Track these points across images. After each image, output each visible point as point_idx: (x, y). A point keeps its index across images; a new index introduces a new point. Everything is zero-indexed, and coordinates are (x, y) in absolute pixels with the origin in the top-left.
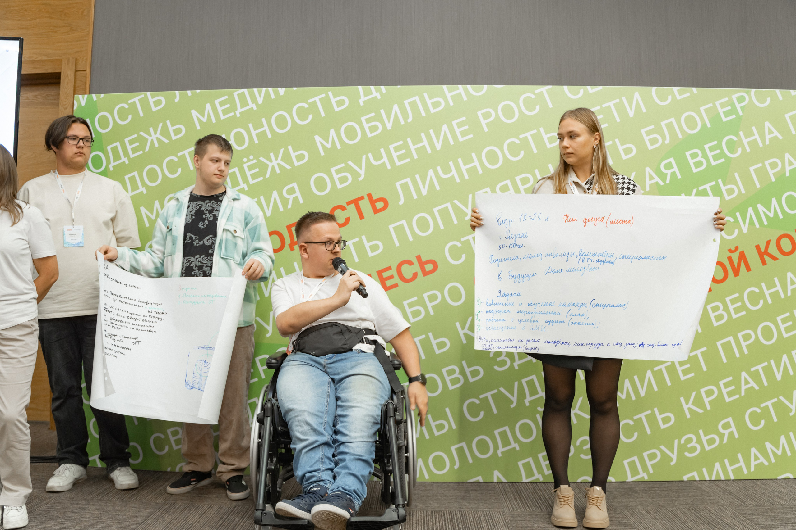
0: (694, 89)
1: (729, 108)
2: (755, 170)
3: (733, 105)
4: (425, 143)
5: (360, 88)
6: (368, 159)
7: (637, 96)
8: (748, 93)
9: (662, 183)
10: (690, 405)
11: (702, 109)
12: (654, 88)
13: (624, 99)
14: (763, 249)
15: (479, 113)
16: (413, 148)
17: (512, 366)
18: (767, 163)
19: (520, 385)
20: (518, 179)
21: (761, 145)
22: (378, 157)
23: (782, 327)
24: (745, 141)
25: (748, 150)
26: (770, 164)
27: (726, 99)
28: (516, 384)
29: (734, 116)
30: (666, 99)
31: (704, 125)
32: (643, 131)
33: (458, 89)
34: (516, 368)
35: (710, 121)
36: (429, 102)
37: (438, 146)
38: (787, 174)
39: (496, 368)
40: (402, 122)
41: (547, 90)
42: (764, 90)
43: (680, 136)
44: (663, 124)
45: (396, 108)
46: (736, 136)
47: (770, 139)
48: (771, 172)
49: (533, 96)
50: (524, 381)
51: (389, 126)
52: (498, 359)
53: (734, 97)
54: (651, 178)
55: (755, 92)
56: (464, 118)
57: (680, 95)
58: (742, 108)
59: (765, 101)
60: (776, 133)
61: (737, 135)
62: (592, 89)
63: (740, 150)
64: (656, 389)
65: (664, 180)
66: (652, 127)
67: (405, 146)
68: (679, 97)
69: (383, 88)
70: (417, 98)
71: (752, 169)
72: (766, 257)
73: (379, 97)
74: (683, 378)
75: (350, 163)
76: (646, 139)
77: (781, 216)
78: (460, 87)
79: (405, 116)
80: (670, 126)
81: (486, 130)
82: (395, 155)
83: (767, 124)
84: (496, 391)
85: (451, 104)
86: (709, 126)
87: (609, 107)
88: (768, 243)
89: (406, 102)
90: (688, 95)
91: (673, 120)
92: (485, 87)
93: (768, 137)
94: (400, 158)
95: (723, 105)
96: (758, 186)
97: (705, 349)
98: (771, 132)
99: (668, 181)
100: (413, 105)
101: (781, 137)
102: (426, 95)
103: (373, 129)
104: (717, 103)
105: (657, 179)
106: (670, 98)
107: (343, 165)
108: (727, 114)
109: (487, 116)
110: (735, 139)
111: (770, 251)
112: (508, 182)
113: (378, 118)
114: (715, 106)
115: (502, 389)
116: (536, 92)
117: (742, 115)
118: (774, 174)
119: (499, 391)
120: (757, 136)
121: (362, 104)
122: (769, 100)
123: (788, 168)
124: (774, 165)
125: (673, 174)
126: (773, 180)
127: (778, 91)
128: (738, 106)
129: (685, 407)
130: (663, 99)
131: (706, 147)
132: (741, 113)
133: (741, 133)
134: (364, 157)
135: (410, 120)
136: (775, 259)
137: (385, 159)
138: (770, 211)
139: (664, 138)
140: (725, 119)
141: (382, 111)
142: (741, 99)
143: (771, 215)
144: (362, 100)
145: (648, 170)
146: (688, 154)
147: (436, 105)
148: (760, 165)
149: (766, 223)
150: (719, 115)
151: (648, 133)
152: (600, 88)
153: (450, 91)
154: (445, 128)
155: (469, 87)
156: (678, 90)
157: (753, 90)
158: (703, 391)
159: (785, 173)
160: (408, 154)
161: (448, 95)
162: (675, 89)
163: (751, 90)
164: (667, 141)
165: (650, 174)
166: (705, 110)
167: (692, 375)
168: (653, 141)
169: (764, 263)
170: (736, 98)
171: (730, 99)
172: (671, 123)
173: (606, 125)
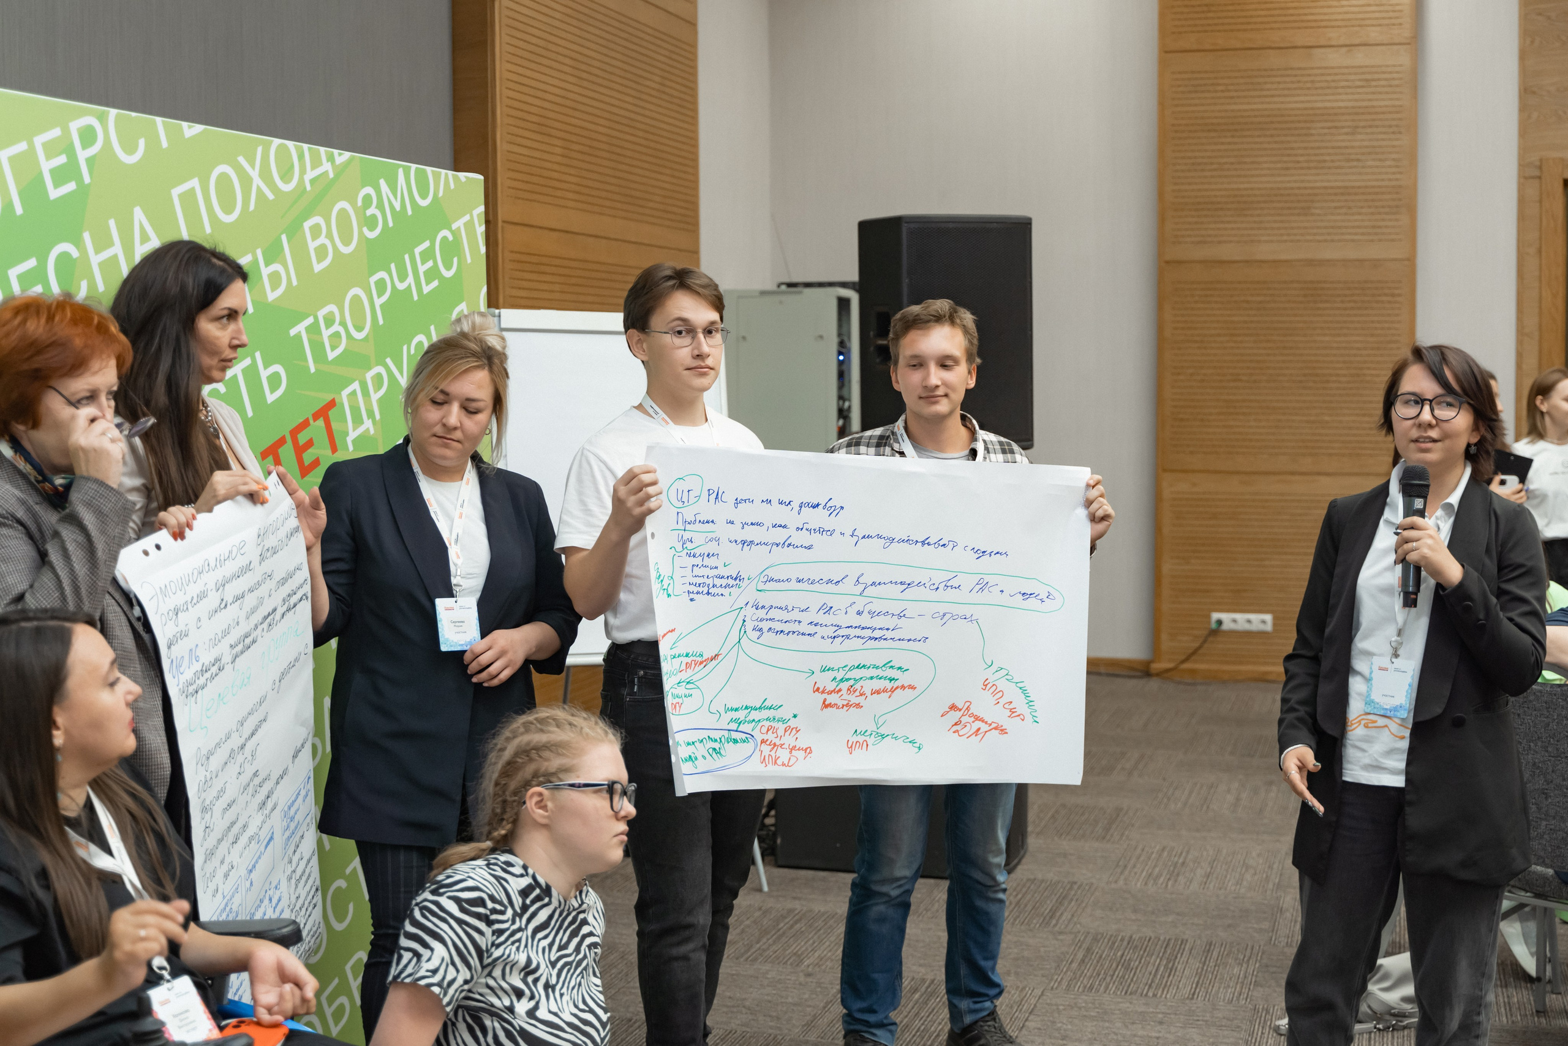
1: (63, 159)
3: (70, 152)
8: (102, 118)
24: (95, 261)
25: (100, 287)
27: (58, 132)
29: (72, 186)
35: (21, 197)
42: (135, 114)
46: (77, 246)
53: (75, 126)
55: (117, 116)
58: (90, 161)
59: (135, 147)
61: (79, 242)
63: (84, 286)
83: (139, 214)
86: (19, 210)
93: (138, 250)
95: (50, 153)
98: (144, 237)
108: (60, 176)
110: (74, 251)
114: (33, 149)
117: (89, 185)
120: (117, 248)
122: (141, 144)
127: (160, 121)
128: (82, 155)
132: (87, 179)
133: (88, 237)
140: (54, 193)
142: (88, 137)
150: (41, 178)
157: (113, 112)
166: (12, 161)
170: (78, 130)
171: (66, 131)
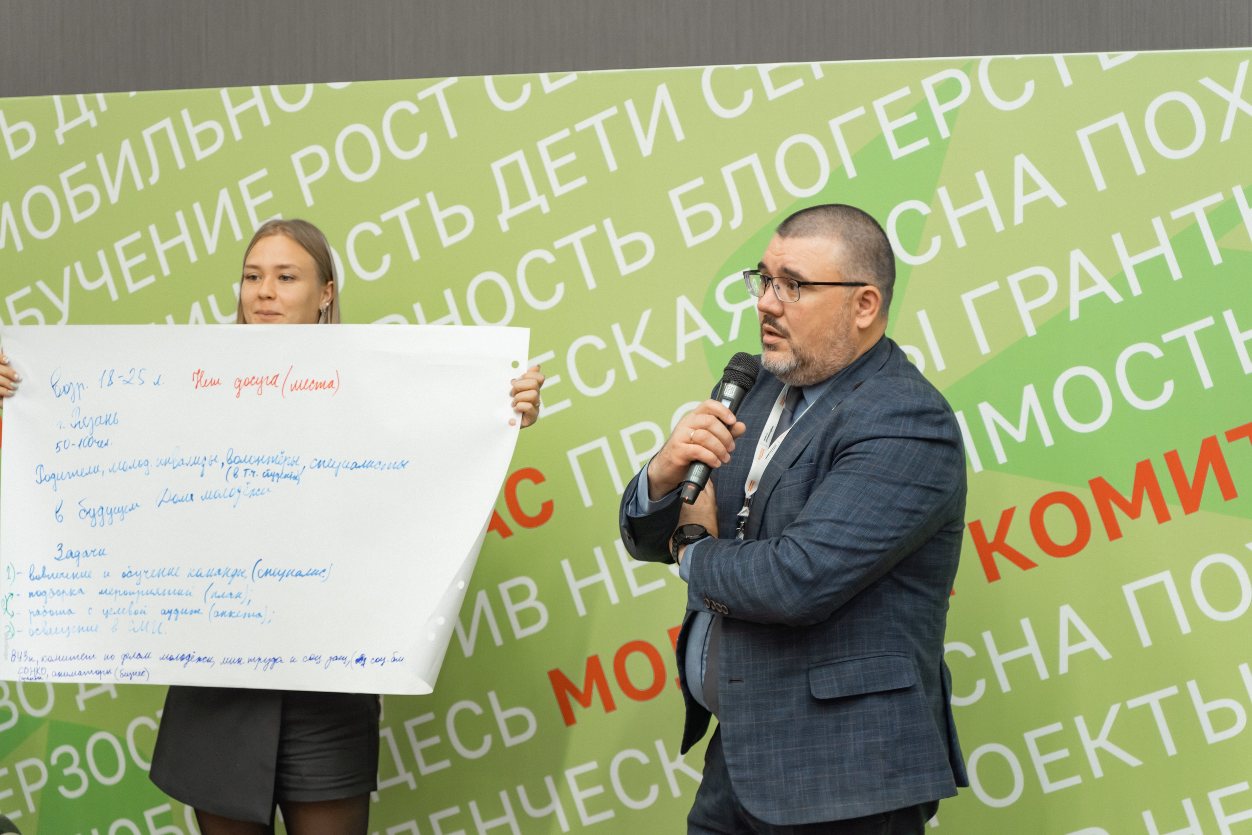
0: (816, 67)
1: (912, 117)
2: (977, 302)
3: (923, 109)
4: (185, 237)
5: (57, 98)
6: (73, 273)
7: (662, 95)
8: (970, 68)
9: (717, 341)
11: (835, 125)
12: (708, 70)
13: (629, 105)
14: (990, 537)
15: (296, 159)
16: (161, 248)
18: (1014, 280)
21: (999, 226)
22: (93, 273)
23: (1039, 761)
24: (953, 215)
25: (961, 241)
26: (1023, 284)
27: (905, 91)
29: (924, 143)
30: (738, 101)
31: (838, 171)
32: (674, 195)
33: (251, 96)
35: (855, 159)
36: (193, 131)
37: (211, 245)
38: (1074, 314)
40: (140, 186)
41: (446, 92)
42: (1017, 57)
43: (771, 206)
44: (727, 172)
45: (126, 148)
46: (929, 204)
47: (1027, 208)
48: (1024, 308)
49: (414, 109)
51: (114, 195)
53: (928, 84)
54: (691, 326)
55: (992, 69)
56: (263, 173)
57: (776, 86)
58: (950, 116)
59: (1017, 93)
60: (1046, 190)
61: (930, 198)
62: (552, 80)
63: (936, 243)
65: (723, 332)
66: (699, 182)
67: (145, 245)
68: (772, 94)
69: (100, 96)
70: (166, 123)
71: (968, 299)
72: (997, 556)
73: (94, 123)
75: (41, 284)
76: (682, 215)
77: (1048, 440)
78: (256, 89)
79: (146, 170)
80: (745, 177)
81: (309, 201)
82: (126, 265)
83: (1021, 162)
85: (238, 136)
86: (851, 172)
87: (591, 131)
88: (1007, 516)
89: (147, 134)
90: (799, 83)
91: (753, 160)
92: (310, 87)
93: (1021, 200)
94: (138, 273)
95: (893, 111)
96: (985, 348)
98: (1030, 186)
99: (734, 335)
100: (160, 138)
101: (1059, 201)
102: (185, 114)
103: (84, 201)
104: (879, 105)
105: (705, 329)
106: (748, 96)
107: (27, 291)
108: (904, 136)
109: (311, 164)
110: (923, 209)
111: (1010, 540)
113: (92, 175)
114: (871, 112)
116: (422, 95)
117: (948, 139)
118: (1033, 313)
120: (988, 201)
121: (61, 140)
122: (1030, 87)
123: (1076, 296)
124: (1034, 287)
126: (1031, 331)
127: (1059, 58)
128: (938, 111)
130: (730, 102)
132: (945, 133)
133: (943, 193)
134: (67, 271)
135: (154, 179)
136: (1025, 563)
137: (107, 277)
138: (1016, 424)
139: (728, 214)
140: (897, 153)
141: (100, 158)
142: (948, 90)
143: (1020, 435)
144: (63, 128)
145: (683, 304)
147: (206, 138)
148: (994, 286)
149: (1002, 458)
150: (881, 139)
151: (687, 200)
152: (571, 77)
153: (235, 104)
154: (224, 198)
155: (274, 89)
156: (772, 74)
157: (985, 61)
159: (1067, 311)
160: (151, 266)
161: (232, 113)
162: (764, 69)
163: (981, 59)
164: (736, 223)
165: (687, 315)
166: (844, 128)
168: (700, 223)
169: (992, 574)
170: (934, 85)
171: (918, 90)
172: (749, 169)
173: (582, 181)
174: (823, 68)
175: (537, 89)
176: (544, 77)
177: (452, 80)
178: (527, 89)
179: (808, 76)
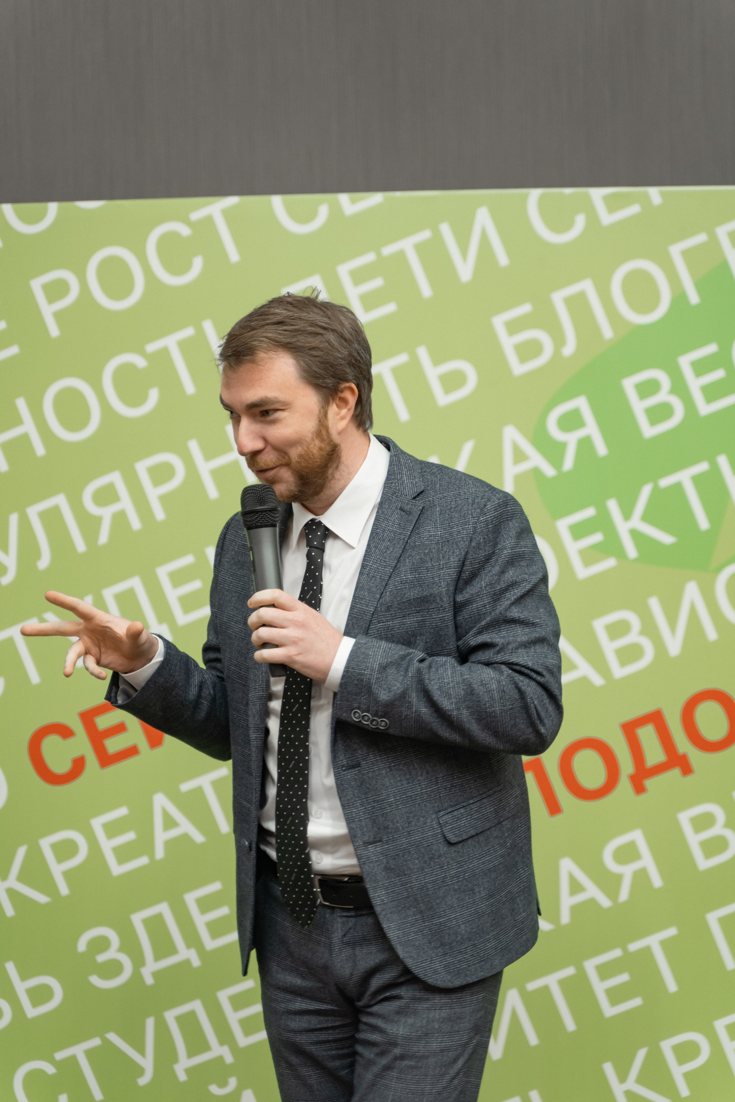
0: (655, 193)
7: (483, 218)
9: (549, 471)
10: (631, 1084)
11: (676, 251)
12: (535, 194)
13: (445, 229)
15: (37, 285)
17: (137, 976)
19: (162, 1027)
20: (142, 467)
28: (150, 1023)
30: (569, 225)
31: (679, 297)
32: (499, 322)
34: (149, 980)
35: (699, 286)
39: (95, 980)
41: (226, 213)
43: (607, 332)
44: (558, 297)
49: (185, 231)
50: (170, 1016)
52: (101, 958)
54: (520, 457)
57: (611, 211)
62: (353, 202)
64: (533, 1040)
65: (557, 461)
66: (526, 308)
68: (607, 218)
74: (609, 1011)
76: (508, 343)
81: (54, 331)
84: (96, 1042)
87: (401, 255)
90: (635, 209)
91: (587, 286)
92: (53, 207)
97: (672, 932)
99: (568, 464)
105: (537, 459)
106: (580, 221)
109: (56, 291)
112: (115, 478)
114: (713, 239)
115: (113, 1037)
116: (195, 216)
119: (107, 1042)
125: (585, 444)
129: (618, 1089)
130: (560, 226)
131: (685, 362)
139: (559, 340)
145: (511, 434)
146: (629, 384)
151: (514, 327)
152: (377, 198)
155: (7, 208)
156: (606, 199)
158: (667, 1046)
162: (599, 193)
164: (569, 349)
165: (516, 446)
166: (686, 254)
167: (637, 1002)
172: (582, 296)
173: (391, 308)
174: (662, 194)
175: (336, 211)
176: (344, 198)
177: (232, 200)
178: (323, 212)
179: (646, 200)
